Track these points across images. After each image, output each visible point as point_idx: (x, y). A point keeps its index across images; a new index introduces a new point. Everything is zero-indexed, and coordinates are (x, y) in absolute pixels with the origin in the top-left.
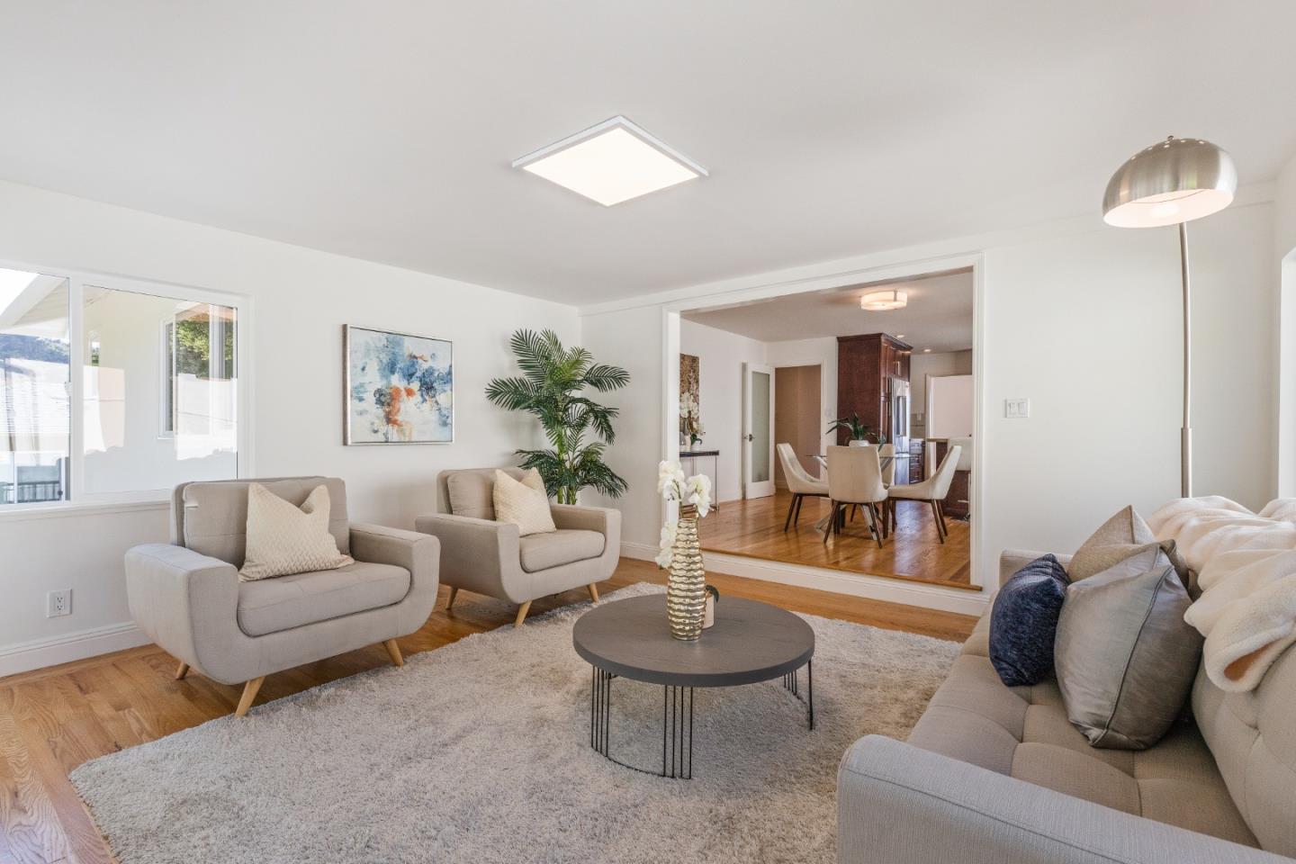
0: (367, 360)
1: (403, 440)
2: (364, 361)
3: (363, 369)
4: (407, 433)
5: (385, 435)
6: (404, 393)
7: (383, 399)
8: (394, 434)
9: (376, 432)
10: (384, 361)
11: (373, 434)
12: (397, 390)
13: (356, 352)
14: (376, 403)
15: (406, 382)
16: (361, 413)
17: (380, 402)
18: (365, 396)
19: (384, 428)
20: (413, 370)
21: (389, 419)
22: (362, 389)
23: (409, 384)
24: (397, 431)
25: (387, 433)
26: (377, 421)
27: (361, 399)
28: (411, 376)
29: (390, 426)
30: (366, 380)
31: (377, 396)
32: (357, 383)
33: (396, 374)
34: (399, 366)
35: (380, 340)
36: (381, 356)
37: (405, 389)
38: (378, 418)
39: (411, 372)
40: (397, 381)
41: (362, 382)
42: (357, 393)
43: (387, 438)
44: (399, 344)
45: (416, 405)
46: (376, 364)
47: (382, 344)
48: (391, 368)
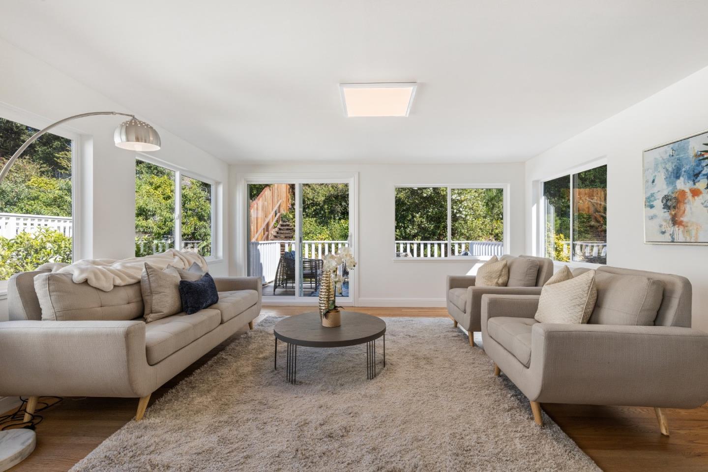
0: (656, 173)
1: (688, 240)
2: (654, 175)
3: (653, 182)
4: (694, 232)
5: (672, 235)
6: (689, 195)
7: (669, 203)
8: (680, 235)
9: (663, 233)
10: (670, 169)
11: (661, 235)
12: (683, 193)
13: (648, 170)
14: (664, 208)
15: (691, 183)
16: (652, 218)
17: (667, 207)
18: (655, 203)
19: (670, 229)
20: (700, 169)
21: (675, 221)
22: (652, 199)
23: (694, 184)
24: (683, 232)
25: (673, 233)
26: (664, 224)
27: (652, 207)
28: (697, 175)
29: (676, 228)
30: (655, 190)
31: (665, 202)
32: (649, 194)
33: (682, 179)
34: (683, 169)
35: (666, 152)
36: (667, 166)
37: (690, 190)
38: (665, 220)
39: (696, 172)
40: (682, 184)
41: (652, 192)
42: (649, 202)
43: (673, 239)
44: (684, 149)
45: (703, 204)
46: (663, 174)
47: (668, 154)
48: (677, 174)
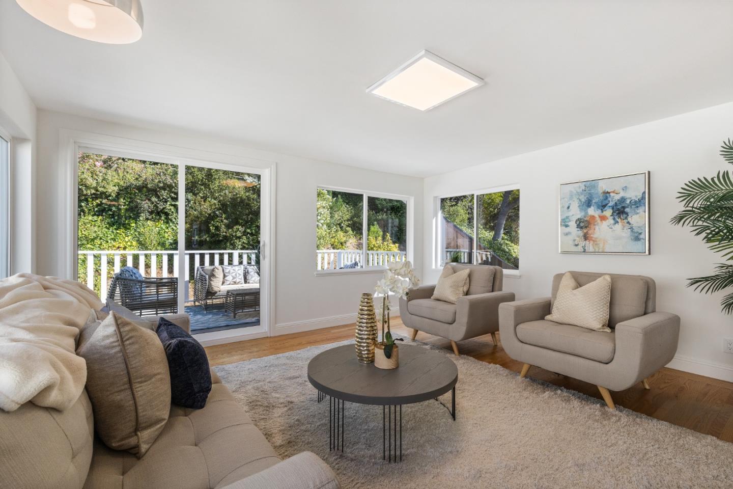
0: (571, 202)
1: (597, 251)
2: (569, 202)
3: (568, 208)
4: (601, 245)
5: (584, 247)
6: (598, 219)
7: (582, 225)
8: (590, 247)
9: (576, 245)
10: (583, 200)
11: (575, 247)
12: (593, 217)
13: (564, 198)
14: (577, 228)
15: (600, 211)
16: (567, 234)
17: (579, 226)
18: (569, 224)
19: (582, 243)
20: (607, 202)
21: (586, 237)
22: (567, 220)
23: (602, 212)
24: (593, 245)
25: (585, 246)
26: (577, 239)
27: (567, 226)
28: (604, 206)
29: (587, 242)
30: (570, 214)
31: (578, 223)
32: (564, 217)
33: (592, 207)
34: (594, 201)
35: (580, 187)
36: (581, 198)
37: (599, 216)
38: (578, 237)
39: (604, 204)
40: (592, 211)
41: (567, 215)
42: (565, 222)
43: (585, 250)
44: (594, 187)
45: (608, 226)
46: (577, 203)
47: (581, 190)
48: (589, 203)
